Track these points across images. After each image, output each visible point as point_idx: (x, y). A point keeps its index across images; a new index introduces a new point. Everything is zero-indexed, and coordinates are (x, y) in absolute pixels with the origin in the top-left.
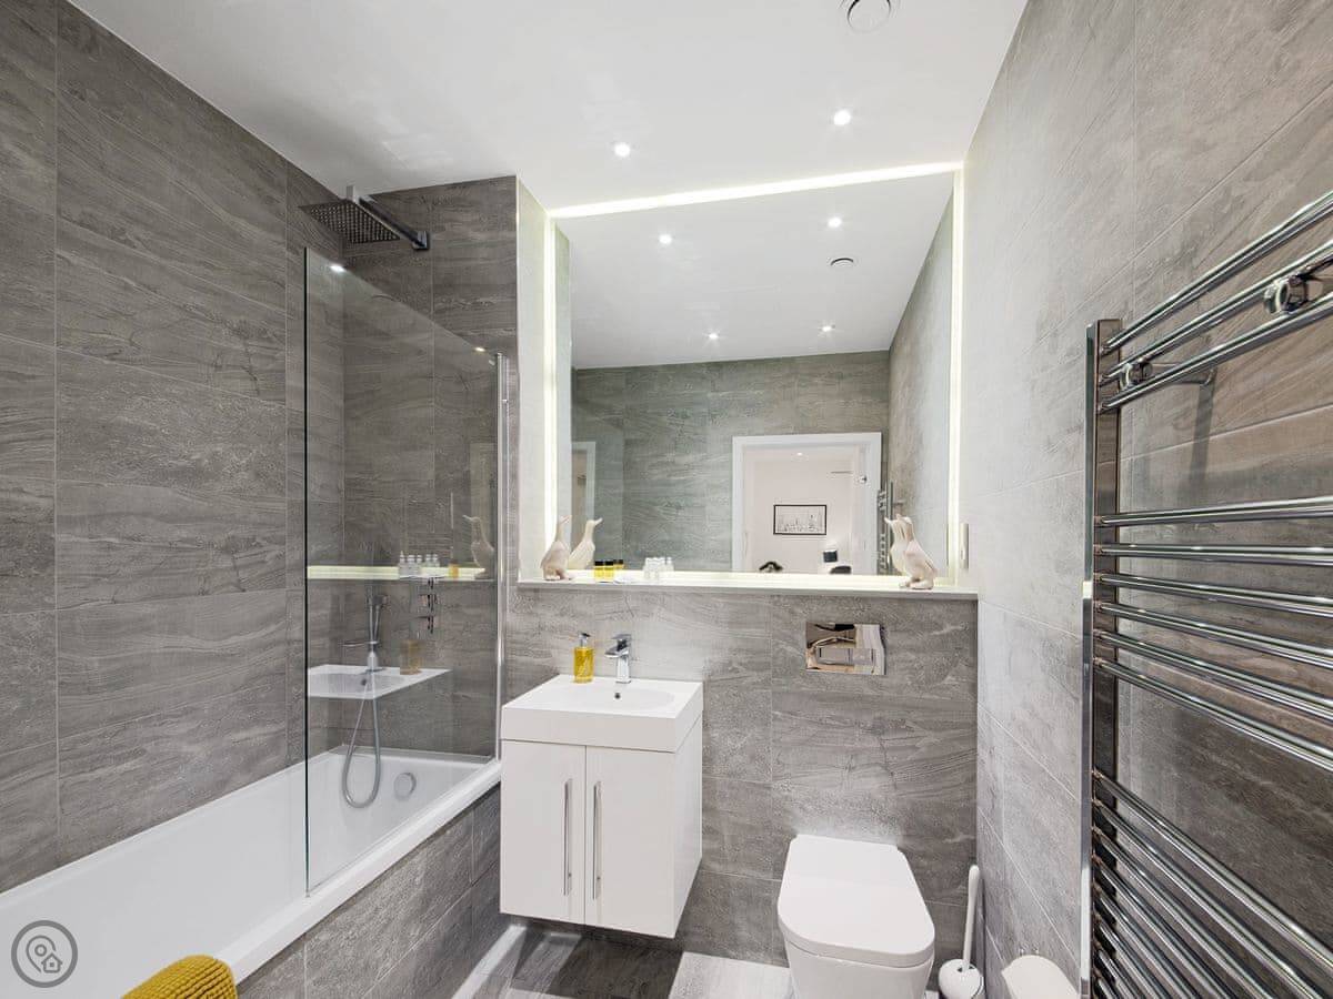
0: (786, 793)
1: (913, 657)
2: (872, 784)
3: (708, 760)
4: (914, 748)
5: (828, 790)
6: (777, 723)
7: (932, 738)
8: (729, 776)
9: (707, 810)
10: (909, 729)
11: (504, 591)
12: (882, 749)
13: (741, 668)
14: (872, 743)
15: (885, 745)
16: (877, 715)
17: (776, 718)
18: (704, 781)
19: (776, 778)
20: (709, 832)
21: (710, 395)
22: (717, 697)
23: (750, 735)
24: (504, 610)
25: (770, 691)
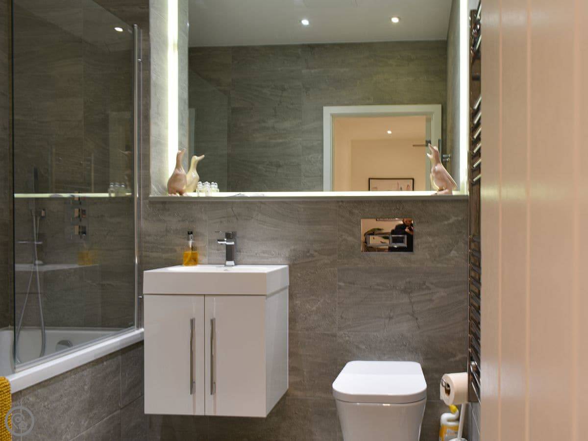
0: (347, 338)
1: (430, 239)
2: (404, 327)
3: (293, 320)
4: (431, 300)
5: (375, 334)
6: (341, 291)
7: (442, 293)
8: (307, 330)
9: (291, 355)
10: (428, 288)
11: (139, 204)
12: (412, 303)
13: (316, 254)
14: (405, 299)
15: (412, 300)
16: (408, 280)
17: (340, 287)
18: (290, 334)
19: (340, 329)
20: (293, 370)
21: (304, 71)
22: (299, 275)
23: (322, 301)
24: (139, 218)
25: (336, 269)
